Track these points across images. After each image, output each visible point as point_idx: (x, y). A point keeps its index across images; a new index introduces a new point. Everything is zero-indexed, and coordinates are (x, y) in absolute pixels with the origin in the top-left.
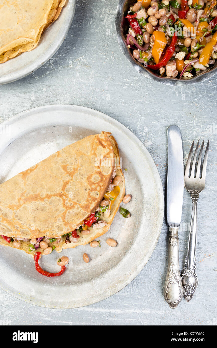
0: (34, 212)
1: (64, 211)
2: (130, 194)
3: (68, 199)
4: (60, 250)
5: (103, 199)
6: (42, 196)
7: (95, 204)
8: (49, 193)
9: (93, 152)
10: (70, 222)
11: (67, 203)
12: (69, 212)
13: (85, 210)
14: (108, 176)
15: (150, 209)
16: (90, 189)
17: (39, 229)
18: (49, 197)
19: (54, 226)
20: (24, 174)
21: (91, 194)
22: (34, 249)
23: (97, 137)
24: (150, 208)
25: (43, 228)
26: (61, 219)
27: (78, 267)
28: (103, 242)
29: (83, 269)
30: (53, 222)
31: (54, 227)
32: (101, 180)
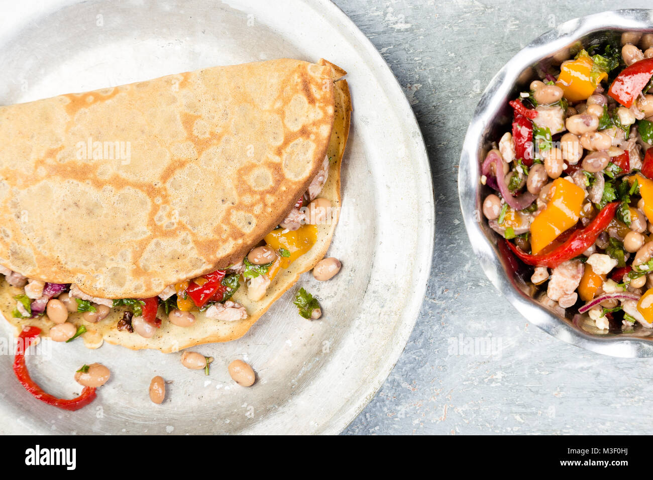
0: (65, 209)
1: (144, 236)
2: (341, 260)
3: (168, 208)
4: (95, 343)
5: (262, 243)
6: (101, 174)
7: (235, 249)
8: (123, 175)
9: (278, 105)
10: (150, 271)
11: (160, 219)
12: (158, 244)
13: (200, 253)
14: (295, 183)
15: (378, 314)
16: (237, 202)
17: (62, 259)
18: (119, 183)
19: (104, 265)
20: (77, 102)
21: (235, 216)
22: (28, 311)
23: (304, 68)
24: (379, 312)
25: (73, 261)
26: (130, 256)
27: (128, 408)
28: (218, 363)
29: (140, 418)
30: (106, 254)
31: (104, 269)
32: (273, 188)
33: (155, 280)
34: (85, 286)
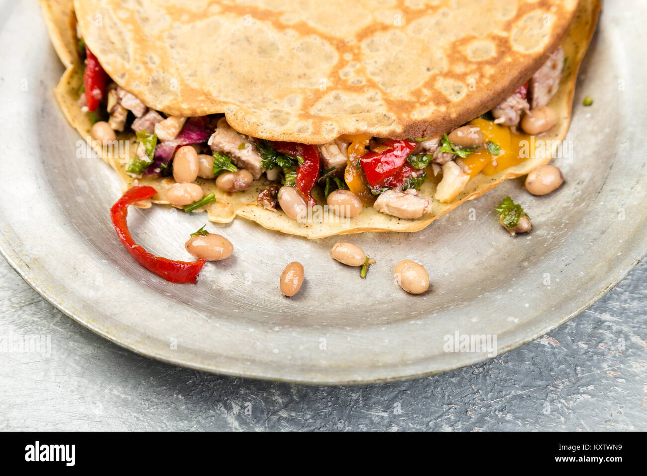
0: (232, 44)
3: (358, 66)
6: (285, 19)
7: (435, 117)
8: (313, 25)
11: (346, 74)
12: (337, 98)
13: (390, 109)
14: (525, 56)
16: (446, 71)
17: (214, 93)
18: (305, 30)
19: (264, 106)
21: (441, 83)
22: (149, 155)
25: (226, 96)
26: (299, 101)
29: (260, 307)
30: (270, 96)
31: (264, 109)
32: (495, 59)
33: (327, 125)
34: (236, 117)
